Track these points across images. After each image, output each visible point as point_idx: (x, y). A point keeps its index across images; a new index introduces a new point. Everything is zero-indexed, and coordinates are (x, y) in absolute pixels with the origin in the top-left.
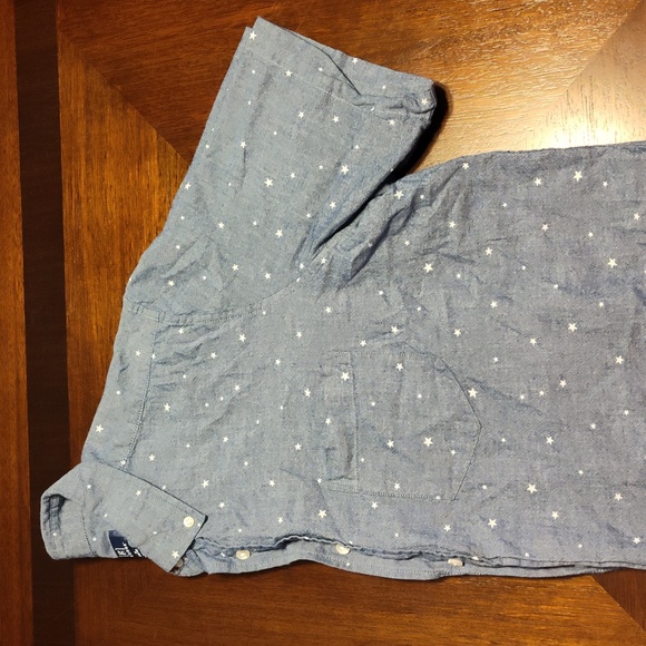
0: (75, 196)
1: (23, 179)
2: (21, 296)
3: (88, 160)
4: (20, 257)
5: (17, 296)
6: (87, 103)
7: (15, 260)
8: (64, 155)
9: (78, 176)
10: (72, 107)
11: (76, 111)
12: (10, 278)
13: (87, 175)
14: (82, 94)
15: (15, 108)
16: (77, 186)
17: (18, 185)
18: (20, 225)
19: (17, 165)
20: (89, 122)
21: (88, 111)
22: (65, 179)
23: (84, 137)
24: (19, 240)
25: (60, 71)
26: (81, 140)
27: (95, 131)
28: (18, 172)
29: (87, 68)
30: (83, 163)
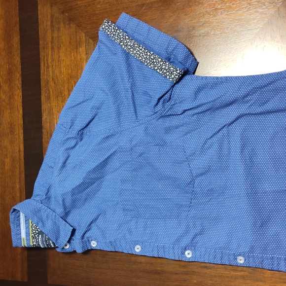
0: (46, 65)
1: (22, 58)
2: (21, 111)
3: (52, 48)
4: (21, 94)
5: (19, 112)
6: (52, 22)
7: (18, 95)
8: (41, 46)
9: (47, 56)
10: (45, 23)
11: (47, 26)
12: (16, 104)
13: (52, 56)
14: (49, 17)
15: (18, 26)
16: (47, 60)
17: (19, 61)
18: (20, 79)
19: (19, 52)
20: (53, 31)
21: (52, 26)
22: (41, 57)
23: (50, 38)
24: (20, 86)
25: (39, 8)
26: (49, 39)
27: (55, 35)
28: (19, 55)
29: (52, 6)
30: (50, 49)
